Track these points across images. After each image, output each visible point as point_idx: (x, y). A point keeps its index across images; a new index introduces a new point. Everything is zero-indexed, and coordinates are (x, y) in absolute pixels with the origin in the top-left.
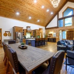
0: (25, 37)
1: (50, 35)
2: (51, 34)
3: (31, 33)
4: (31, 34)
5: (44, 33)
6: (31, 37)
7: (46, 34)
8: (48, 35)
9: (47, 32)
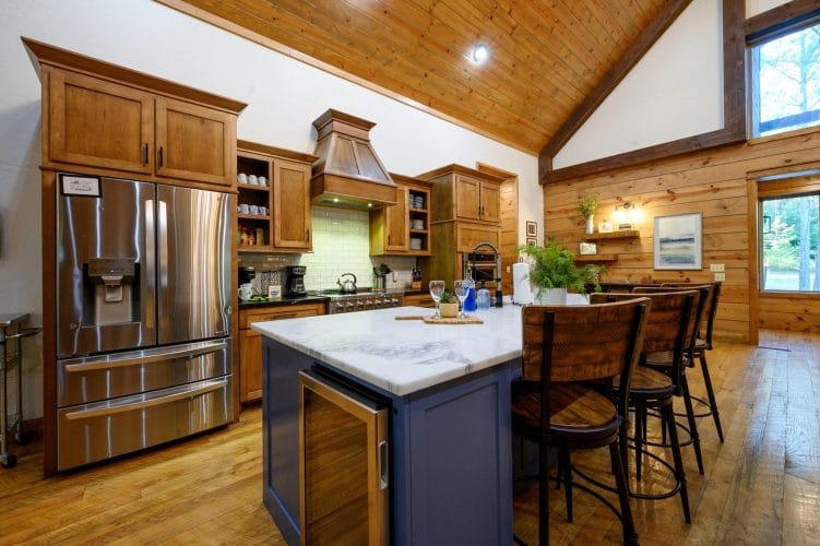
0: (293, 276)
1: (609, 251)
2: (628, 238)
3: (374, 214)
4: (382, 233)
5: (531, 228)
6: (382, 271)
7: (549, 238)
8: (589, 249)
9: (571, 215)
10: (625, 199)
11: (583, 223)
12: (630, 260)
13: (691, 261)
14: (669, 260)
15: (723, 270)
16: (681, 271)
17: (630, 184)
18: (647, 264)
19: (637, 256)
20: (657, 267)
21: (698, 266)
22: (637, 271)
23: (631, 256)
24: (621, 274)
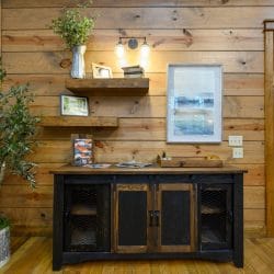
9: (48, 47)
10: (130, 33)
11: (68, 63)
12: (136, 128)
13: (209, 132)
14: (183, 128)
15: (241, 144)
16: (197, 145)
17: (137, 11)
18: (158, 134)
19: (146, 121)
20: (170, 140)
21: (216, 138)
22: (145, 145)
23: (138, 122)
24: (123, 150)
